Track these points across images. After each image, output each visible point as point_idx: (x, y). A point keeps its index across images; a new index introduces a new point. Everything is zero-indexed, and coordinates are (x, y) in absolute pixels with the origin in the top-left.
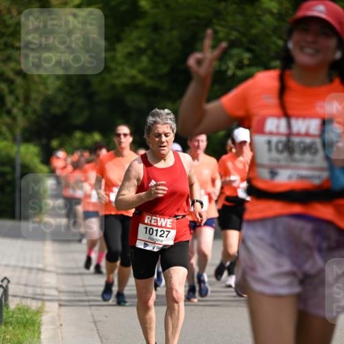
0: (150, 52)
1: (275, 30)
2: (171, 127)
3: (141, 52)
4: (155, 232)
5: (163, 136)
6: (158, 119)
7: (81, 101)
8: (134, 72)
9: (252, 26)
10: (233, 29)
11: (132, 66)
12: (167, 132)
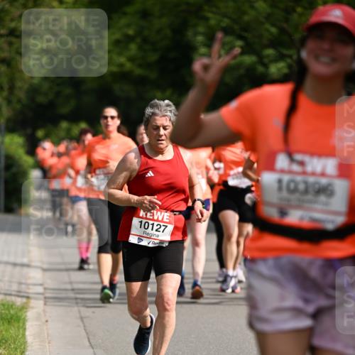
0: (138, 40)
1: (268, 17)
2: (170, 120)
3: (129, 39)
4: (151, 226)
5: (161, 129)
6: (157, 111)
7: (68, 91)
8: (122, 60)
9: (244, 13)
10: (225, 15)
11: (120, 54)
12: (166, 124)
